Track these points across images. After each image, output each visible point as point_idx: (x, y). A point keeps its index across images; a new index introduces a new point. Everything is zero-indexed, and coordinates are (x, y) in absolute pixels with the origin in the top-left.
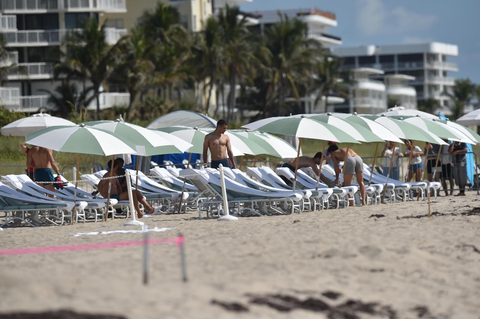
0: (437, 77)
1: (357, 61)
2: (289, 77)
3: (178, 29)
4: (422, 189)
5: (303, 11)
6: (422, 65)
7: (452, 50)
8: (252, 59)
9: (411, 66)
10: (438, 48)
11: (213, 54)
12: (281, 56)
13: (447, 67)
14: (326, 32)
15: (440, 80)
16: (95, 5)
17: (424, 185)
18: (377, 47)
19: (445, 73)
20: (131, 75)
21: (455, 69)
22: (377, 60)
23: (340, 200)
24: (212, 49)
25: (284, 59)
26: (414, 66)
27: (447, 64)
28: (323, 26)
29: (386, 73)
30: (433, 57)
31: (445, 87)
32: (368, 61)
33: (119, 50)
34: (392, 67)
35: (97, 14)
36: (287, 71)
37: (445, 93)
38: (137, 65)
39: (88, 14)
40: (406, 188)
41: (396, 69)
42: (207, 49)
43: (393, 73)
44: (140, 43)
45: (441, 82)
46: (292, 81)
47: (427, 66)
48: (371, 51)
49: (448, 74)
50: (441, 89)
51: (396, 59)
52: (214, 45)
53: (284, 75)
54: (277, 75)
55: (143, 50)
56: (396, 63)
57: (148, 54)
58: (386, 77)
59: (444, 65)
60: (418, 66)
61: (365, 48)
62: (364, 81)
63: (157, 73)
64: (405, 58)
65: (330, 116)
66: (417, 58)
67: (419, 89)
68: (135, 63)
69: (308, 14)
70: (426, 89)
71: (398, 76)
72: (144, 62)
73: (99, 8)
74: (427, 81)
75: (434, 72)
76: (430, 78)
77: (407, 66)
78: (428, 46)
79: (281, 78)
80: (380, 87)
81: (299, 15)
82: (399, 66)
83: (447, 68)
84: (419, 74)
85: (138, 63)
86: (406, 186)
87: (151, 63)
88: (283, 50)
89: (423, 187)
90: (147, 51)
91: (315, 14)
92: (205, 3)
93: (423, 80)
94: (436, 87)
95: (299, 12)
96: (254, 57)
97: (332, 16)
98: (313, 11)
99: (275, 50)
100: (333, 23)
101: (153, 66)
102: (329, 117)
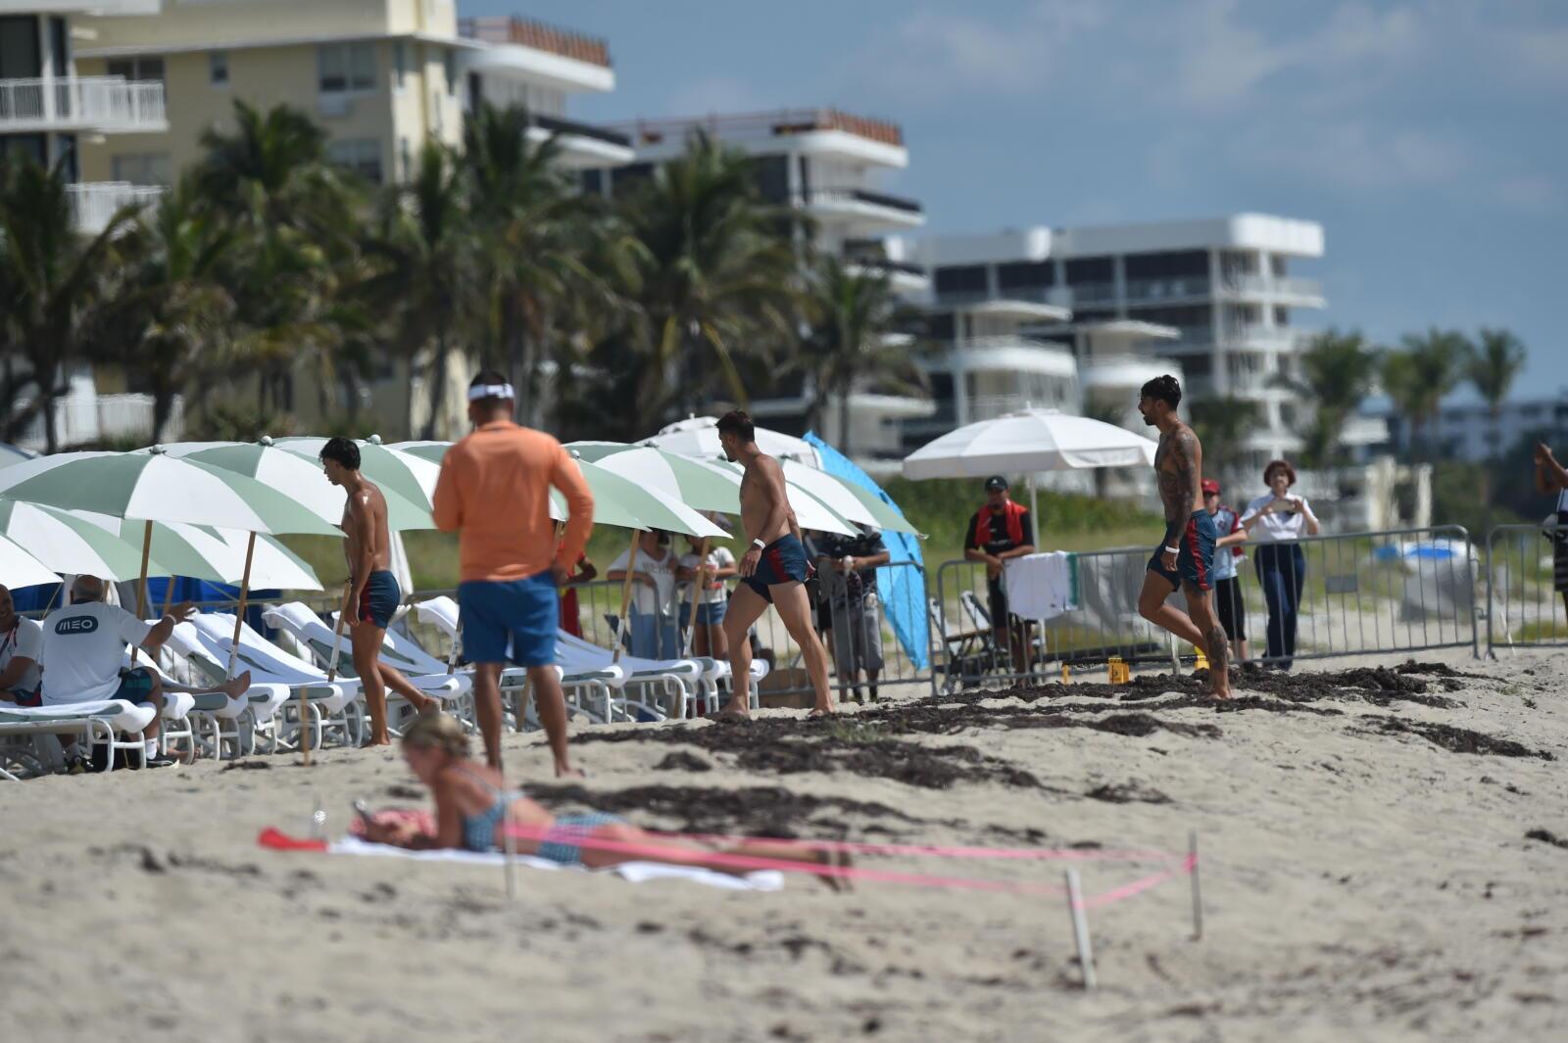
0: (1253, 329)
1: (993, 280)
2: (712, 335)
3: (317, 183)
4: (681, 683)
5: (795, 120)
6: (1206, 289)
7: (1304, 238)
8: (575, 275)
9: (1168, 292)
10: (1257, 232)
11: (442, 264)
12: (686, 263)
13: (1285, 294)
14: (869, 184)
15: (1265, 335)
16: (63, 108)
17: (688, 669)
18: (1058, 232)
19: (1281, 315)
20: (153, 331)
21: (1316, 301)
22: (1060, 274)
23: (326, 722)
24: (441, 246)
25: (695, 274)
26: (1179, 293)
27: (1286, 283)
28: (860, 166)
29: (1079, 317)
30: (1241, 261)
31: (1283, 360)
32: (1027, 278)
33: (113, 255)
34: (1108, 295)
35: (70, 137)
36: (707, 313)
37: (1281, 380)
38: (175, 302)
39: (40, 138)
40: (610, 681)
41: (1122, 303)
42: (423, 246)
43: (1109, 315)
44: (185, 228)
45: (1269, 343)
46: (722, 347)
47: (1220, 293)
48: (1040, 245)
49: (1292, 316)
50: (1271, 366)
51: (1120, 272)
52: (448, 232)
53: (695, 328)
54: (671, 328)
55: (195, 253)
56: (1120, 284)
57: (211, 265)
58: (1081, 329)
59: (1277, 289)
60: (1192, 291)
61: (1017, 236)
62: (1002, 345)
63: (241, 328)
64: (1148, 267)
65: (266, 448)
66: (1191, 264)
67: (1197, 365)
68: (168, 294)
69: (809, 127)
70: (1220, 367)
71: (1124, 327)
72: (198, 292)
73: (75, 121)
74: (1221, 343)
75: (1246, 313)
76: (1232, 332)
77: (1157, 294)
78: (1223, 226)
79: (686, 338)
80: (1057, 363)
81: (779, 130)
82: (1130, 295)
83: (1286, 296)
84: (1194, 317)
85: (180, 294)
86: (612, 675)
87: (220, 293)
88: (689, 245)
89: (687, 676)
90: (209, 254)
91: (830, 127)
92: (437, 96)
93: (1210, 339)
94: (1251, 361)
95: (778, 121)
96: (582, 270)
97: (890, 134)
98: (824, 120)
99: (665, 244)
100: (896, 156)
101: (231, 306)
102: (262, 451)
